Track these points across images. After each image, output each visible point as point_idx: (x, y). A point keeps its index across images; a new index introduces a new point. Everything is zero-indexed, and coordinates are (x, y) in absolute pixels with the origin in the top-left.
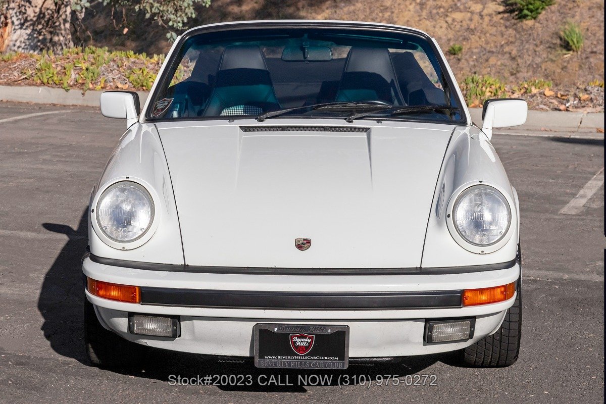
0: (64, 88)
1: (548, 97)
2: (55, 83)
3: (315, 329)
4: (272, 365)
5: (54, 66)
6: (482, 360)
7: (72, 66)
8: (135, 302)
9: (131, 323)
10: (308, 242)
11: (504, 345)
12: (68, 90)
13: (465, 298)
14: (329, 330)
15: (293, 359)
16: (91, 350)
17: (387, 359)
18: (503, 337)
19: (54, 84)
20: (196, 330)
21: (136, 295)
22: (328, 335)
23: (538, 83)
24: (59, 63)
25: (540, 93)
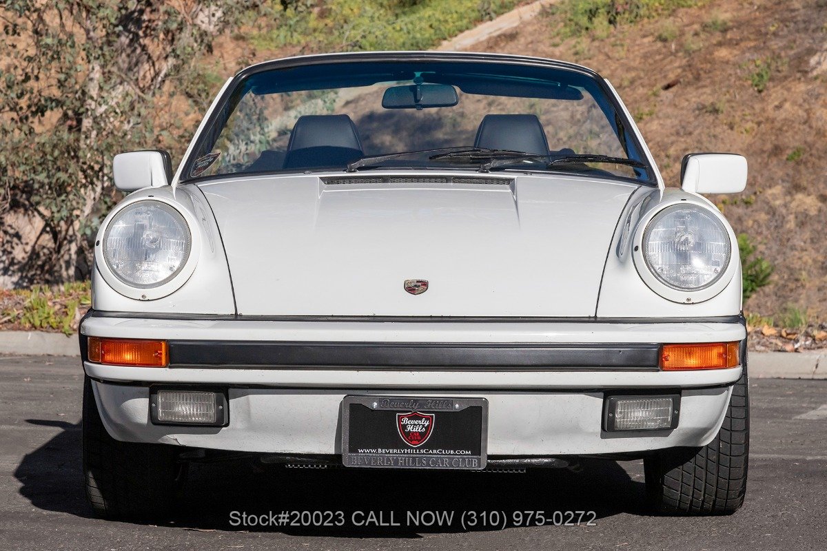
0: (64, 333)
1: (767, 336)
2: (51, 326)
3: (436, 403)
4: (370, 464)
5: (50, 304)
6: (690, 497)
7: (77, 304)
8: (160, 366)
9: (153, 405)
10: (425, 284)
11: (724, 470)
12: (70, 334)
13: (665, 358)
14: (457, 406)
15: (401, 454)
16: (93, 483)
17: (546, 460)
18: (721, 455)
19: (50, 328)
20: (253, 411)
21: (161, 354)
22: (455, 413)
23: (753, 318)
24: (57, 300)
25: (756, 332)
